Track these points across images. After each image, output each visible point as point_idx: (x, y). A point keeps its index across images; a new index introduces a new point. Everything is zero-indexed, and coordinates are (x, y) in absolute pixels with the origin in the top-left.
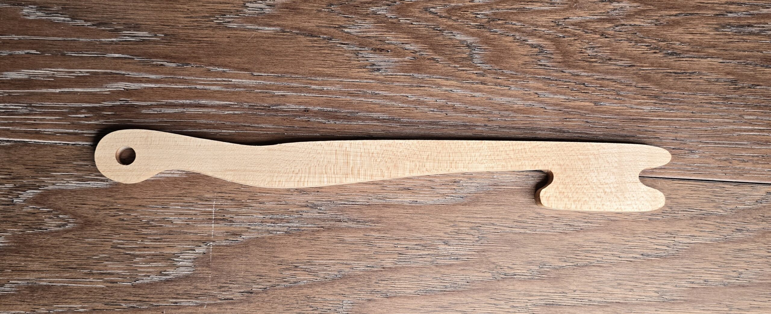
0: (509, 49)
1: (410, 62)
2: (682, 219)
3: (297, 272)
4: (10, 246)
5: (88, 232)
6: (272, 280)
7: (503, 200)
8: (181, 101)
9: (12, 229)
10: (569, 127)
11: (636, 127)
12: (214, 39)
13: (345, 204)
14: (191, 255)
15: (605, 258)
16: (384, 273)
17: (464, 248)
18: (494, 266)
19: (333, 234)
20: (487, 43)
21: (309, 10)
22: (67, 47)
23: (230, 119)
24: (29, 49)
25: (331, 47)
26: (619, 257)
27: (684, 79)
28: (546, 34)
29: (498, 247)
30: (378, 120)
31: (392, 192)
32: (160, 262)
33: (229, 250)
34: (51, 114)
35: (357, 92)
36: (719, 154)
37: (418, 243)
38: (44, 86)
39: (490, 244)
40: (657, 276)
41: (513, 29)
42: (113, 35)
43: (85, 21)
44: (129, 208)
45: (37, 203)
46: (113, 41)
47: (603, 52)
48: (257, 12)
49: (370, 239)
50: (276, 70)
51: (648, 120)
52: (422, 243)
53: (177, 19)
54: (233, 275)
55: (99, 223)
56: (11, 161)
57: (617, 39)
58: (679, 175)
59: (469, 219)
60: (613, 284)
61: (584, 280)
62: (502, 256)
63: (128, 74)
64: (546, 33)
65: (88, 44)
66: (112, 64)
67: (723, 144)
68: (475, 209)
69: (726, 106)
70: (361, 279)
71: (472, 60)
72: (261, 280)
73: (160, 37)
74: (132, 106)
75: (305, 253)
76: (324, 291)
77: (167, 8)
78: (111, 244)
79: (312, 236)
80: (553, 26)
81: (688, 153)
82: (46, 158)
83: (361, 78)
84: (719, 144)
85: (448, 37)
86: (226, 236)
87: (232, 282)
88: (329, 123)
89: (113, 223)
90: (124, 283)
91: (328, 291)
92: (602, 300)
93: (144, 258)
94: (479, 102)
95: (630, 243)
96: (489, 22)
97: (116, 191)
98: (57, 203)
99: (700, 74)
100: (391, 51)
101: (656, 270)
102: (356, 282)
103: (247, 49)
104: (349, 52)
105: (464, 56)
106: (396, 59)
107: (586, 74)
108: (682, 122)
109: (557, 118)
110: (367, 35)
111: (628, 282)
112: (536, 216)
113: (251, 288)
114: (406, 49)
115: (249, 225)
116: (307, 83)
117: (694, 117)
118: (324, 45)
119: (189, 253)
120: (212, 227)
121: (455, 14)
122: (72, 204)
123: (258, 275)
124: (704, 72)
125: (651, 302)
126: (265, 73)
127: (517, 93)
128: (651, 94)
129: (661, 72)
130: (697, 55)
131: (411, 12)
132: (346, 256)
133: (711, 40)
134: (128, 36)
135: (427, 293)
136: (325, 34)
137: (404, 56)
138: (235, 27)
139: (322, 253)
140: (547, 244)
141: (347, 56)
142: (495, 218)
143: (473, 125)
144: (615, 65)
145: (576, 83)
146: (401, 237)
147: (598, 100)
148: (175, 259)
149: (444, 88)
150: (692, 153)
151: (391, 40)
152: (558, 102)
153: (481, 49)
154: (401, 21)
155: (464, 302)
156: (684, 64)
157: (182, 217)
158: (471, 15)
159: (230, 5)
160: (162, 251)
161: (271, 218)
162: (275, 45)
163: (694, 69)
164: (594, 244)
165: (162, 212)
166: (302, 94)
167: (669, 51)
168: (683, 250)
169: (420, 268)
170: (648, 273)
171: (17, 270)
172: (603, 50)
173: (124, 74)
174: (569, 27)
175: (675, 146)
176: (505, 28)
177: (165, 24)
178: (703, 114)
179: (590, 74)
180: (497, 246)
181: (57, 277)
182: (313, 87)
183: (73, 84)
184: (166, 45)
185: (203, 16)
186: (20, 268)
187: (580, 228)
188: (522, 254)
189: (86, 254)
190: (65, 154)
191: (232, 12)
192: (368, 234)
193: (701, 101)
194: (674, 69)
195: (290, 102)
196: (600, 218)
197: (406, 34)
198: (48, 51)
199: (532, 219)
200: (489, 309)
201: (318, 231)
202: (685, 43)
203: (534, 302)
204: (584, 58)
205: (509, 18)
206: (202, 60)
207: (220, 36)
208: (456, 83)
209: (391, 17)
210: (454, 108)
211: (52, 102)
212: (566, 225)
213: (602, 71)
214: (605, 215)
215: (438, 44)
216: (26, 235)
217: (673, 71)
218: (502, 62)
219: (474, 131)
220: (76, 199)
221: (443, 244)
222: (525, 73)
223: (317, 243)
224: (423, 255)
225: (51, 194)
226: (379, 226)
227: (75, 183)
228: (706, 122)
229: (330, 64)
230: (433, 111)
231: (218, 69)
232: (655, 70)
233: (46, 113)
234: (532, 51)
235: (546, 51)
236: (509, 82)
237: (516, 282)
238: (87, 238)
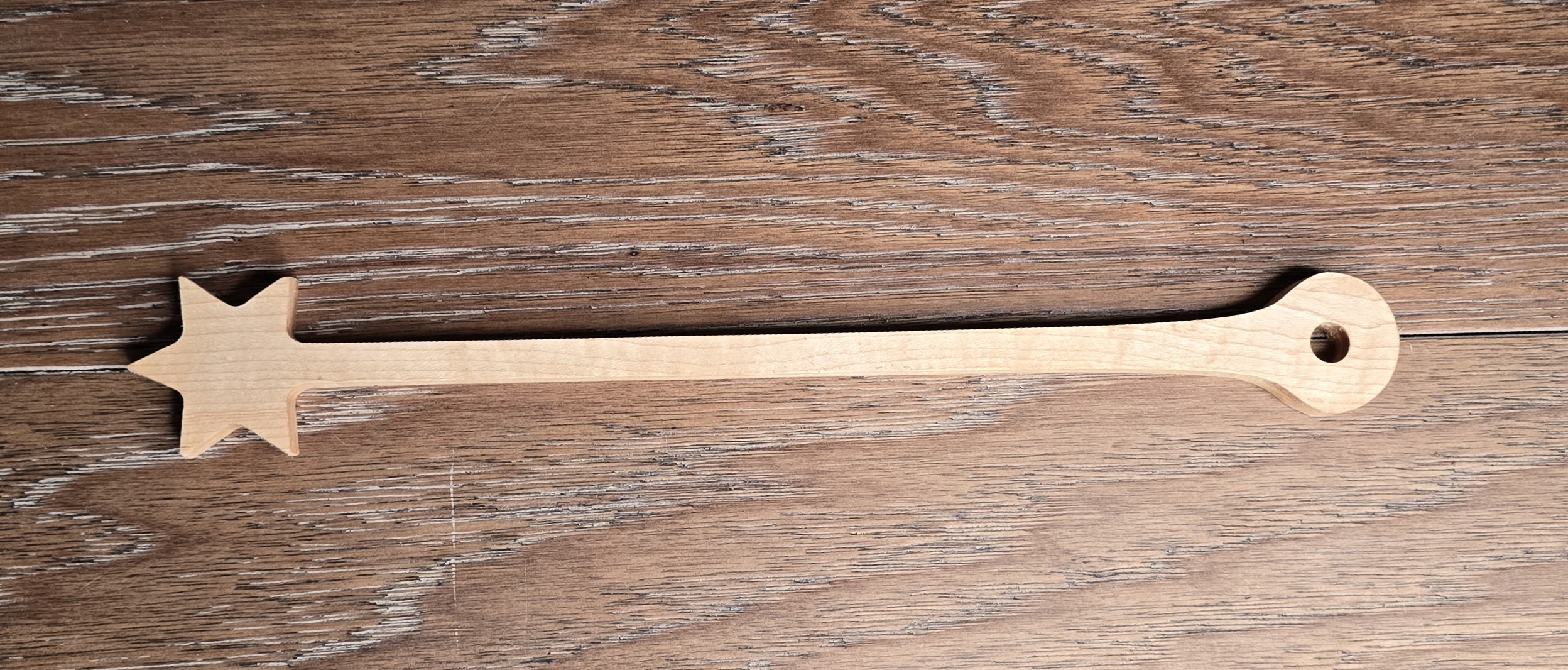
0: (1062, 80)
1: (849, 127)
2: (1466, 422)
3: (643, 607)
4: (16, 604)
5: (182, 560)
6: (592, 630)
7: (1078, 413)
8: (360, 256)
9: (15, 567)
10: (1206, 242)
11: (1351, 229)
12: (420, 114)
13: (734, 450)
14: (411, 590)
15: (1306, 519)
16: (832, 594)
17: (1001, 525)
18: (1069, 558)
19: (715, 517)
20: (1014, 73)
21: (622, 32)
22: (101, 157)
23: (469, 284)
24: (16, 167)
25: (676, 109)
27: (1447, 115)
28: (1140, 43)
29: (1074, 517)
30: (791, 260)
31: (835, 415)
32: (344, 610)
33: (493, 571)
34: (78, 307)
35: (740, 204)
36: (1536, 274)
37: (900, 522)
38: (59, 246)
39: (1056, 510)
40: (1423, 550)
41: (1069, 37)
42: (197, 121)
43: (135, 95)
44: (268, 497)
45: (66, 505)
46: (199, 136)
47: (1267, 71)
48: (507, 45)
49: (795, 522)
50: (563, 169)
51: (1377, 211)
52: (909, 521)
53: (335, 74)
54: (507, 627)
55: (204, 537)
57: (1295, 40)
58: (1452, 324)
59: (1006, 460)
60: (1329, 576)
61: (1266, 572)
62: (1085, 536)
63: (240, 206)
64: (1140, 40)
65: (146, 146)
66: (203, 186)
67: (1543, 250)
68: (1019, 437)
69: (1542, 168)
70: (784, 610)
71: (983, 112)
72: (568, 630)
73: (300, 118)
75: (656, 564)
76: (707, 643)
77: (312, 53)
78: (235, 580)
79: (670, 526)
80: (1154, 24)
81: (1469, 277)
82: (76, 404)
83: (746, 171)
84: (1533, 251)
85: (928, 66)
86: (484, 541)
87: (504, 642)
89: (236, 535)
90: (271, 664)
91: (716, 644)
92: (1308, 613)
93: (310, 606)
94: (1006, 202)
95: (1359, 484)
96: (1016, 26)
98: (108, 501)
99: (1480, 102)
100: (808, 107)
101: (1419, 536)
102: (772, 618)
103: (494, 130)
104: (716, 116)
105: (967, 104)
106: (819, 124)
107: (1234, 122)
108: (1450, 211)
109: (1179, 223)
110: (751, 77)
111: (1361, 569)
112: (1151, 441)
113: (547, 651)
114: (838, 101)
115: (532, 513)
116: (630, 193)
117: (1475, 198)
118: (660, 107)
119: (406, 586)
120: (451, 524)
121: (940, 15)
122: (142, 500)
123: (560, 622)
124: (1489, 97)
125: (1413, 608)
126: (537, 178)
127: (1088, 177)
128: (1378, 155)
129: (1395, 105)
130: (1472, 60)
131: (842, 17)
132: (747, 564)
133: (1498, 26)
134: (230, 120)
135: (929, 629)
136: (661, 82)
137: (837, 115)
138: (463, 82)
139: (695, 561)
140: (1180, 500)
141: (712, 127)
142: (1064, 454)
143: (997, 255)
144: (1296, 97)
146: (863, 511)
147: (1266, 176)
148: (377, 602)
149: (929, 179)
150: (1476, 275)
151: (805, 84)
152: (1179, 188)
153: (1002, 86)
154: (823, 39)
155: (1011, 643)
156: (1444, 82)
157: (385, 509)
158: (974, 15)
159: (448, 35)
160: (347, 588)
161: (577, 495)
162: (552, 116)
163: (1468, 93)
164: (1280, 492)
165: (342, 502)
166: (623, 218)
167: (1410, 58)
168: (1474, 490)
169: (911, 577)
170: (1402, 543)
171: (35, 655)
172: (1268, 66)
173: (230, 207)
174: (1190, 22)
175: (1440, 263)
176: (1051, 35)
177: (311, 89)
178: (1494, 189)
179: (1241, 122)
180: (1073, 514)
181: (125, 663)
182: (644, 199)
183: (121, 236)
184: (317, 134)
185: (391, 65)
186: (42, 649)
187: (1247, 459)
188: (1129, 527)
189: (183, 608)
190: (117, 393)
191: (453, 51)
192: (790, 512)
193: (1487, 161)
194: (1424, 96)
195: (597, 238)
196: (1290, 435)
197: (836, 67)
198: (61, 170)
199: (1144, 449)
200: (1067, 653)
201: (682, 513)
202: (1443, 37)
203: (1162, 629)
204: (1227, 88)
205: (1057, 13)
206: (398, 160)
207: (433, 104)
208: (954, 165)
209: (801, 33)
210: (954, 220)
211: (77, 281)
212: (1217, 455)
213: (1268, 113)
214: (1300, 427)
215: (906, 84)
216: (48, 575)
217: (1422, 100)
218: (1051, 112)
219: (1001, 267)
220: (151, 489)
221: (955, 519)
222: (1100, 130)
223: (682, 541)
224: (915, 546)
225: (94, 482)
226: (812, 492)
227: (145, 455)
228: (1502, 206)
229: (677, 147)
230: (909, 231)
231: (434, 178)
232: (1381, 101)
233: (67, 306)
234: (1113, 83)
235: (1143, 80)
236: (1068, 153)
237: (1120, 589)
238: (182, 572)
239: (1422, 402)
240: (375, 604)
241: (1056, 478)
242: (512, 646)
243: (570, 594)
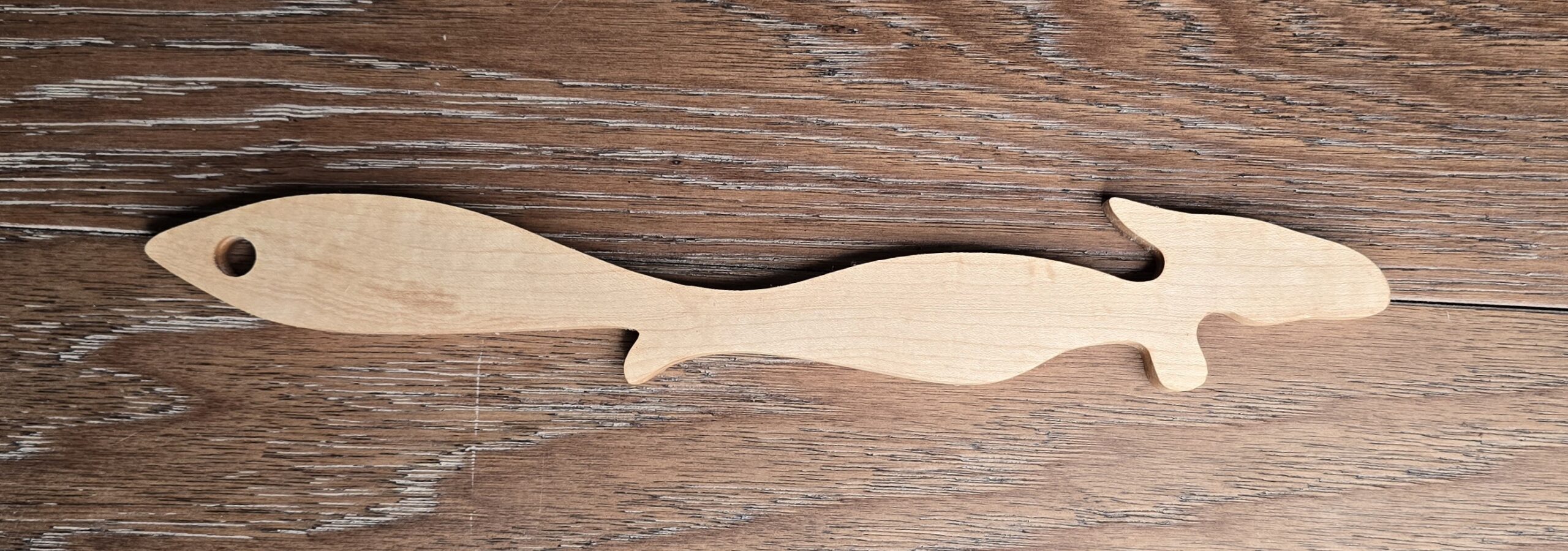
0: (1117, 23)
1: (900, 53)
2: (1498, 395)
3: (656, 509)
4: (54, 452)
5: (215, 424)
6: (603, 526)
8: (409, 144)
9: (57, 418)
10: (1247, 194)
11: (1397, 192)
12: (478, 10)
13: (759, 363)
14: (431, 473)
15: (1325, 478)
16: (843, 511)
17: (1016, 458)
18: (1081, 496)
19: (734, 427)
20: (1069, 12)
22: (168, 30)
23: (512, 180)
24: (88, 34)
25: (730, 23)
26: (1358, 477)
27: (1506, 85)
29: (1090, 456)
30: (832, 180)
32: (364, 486)
33: (511, 461)
34: (135, 173)
35: (785, 121)
37: (916, 446)
38: (122, 113)
39: (1073, 448)
40: (1441, 519)
44: (300, 371)
45: (109, 362)
46: (264, 16)
47: (1326, 28)
49: (812, 438)
50: (612, 74)
51: (1427, 176)
52: (925, 446)
54: (520, 515)
55: (238, 403)
56: (54, 273)
58: (1492, 295)
59: (1027, 394)
60: (1343, 536)
61: (1278, 527)
62: (1099, 475)
63: (298, 87)
65: (212, 22)
66: (264, 65)
70: (794, 524)
71: (1035, 48)
72: (579, 526)
73: (364, 5)
74: (305, 156)
75: (672, 468)
76: (715, 548)
78: (263, 448)
79: (688, 432)
81: (1514, 249)
82: (127, 266)
83: (794, 90)
86: (505, 431)
87: (517, 529)
88: (725, 187)
89: (267, 404)
90: (290, 532)
93: (333, 479)
94: (1051, 139)
95: (1381, 448)
97: (274, 336)
98: (149, 362)
99: (1543, 74)
100: (861, 30)
101: (1439, 505)
102: (782, 530)
103: (549, 30)
104: (769, 33)
105: (1020, 39)
106: (871, 48)
107: (1288, 77)
108: (1501, 181)
109: (1222, 174)
111: (1376, 532)
113: (558, 543)
114: (892, 26)
115: (554, 408)
116: (677, 103)
117: (1528, 170)
118: (714, 20)
119: (426, 468)
120: (474, 412)
122: (181, 363)
123: (572, 516)
124: (1552, 69)
126: (587, 81)
127: (1135, 121)
128: (1432, 121)
129: (1454, 71)
130: (1538, 32)
132: (761, 475)
137: (889, 40)
139: (711, 469)
140: (1198, 449)
141: (764, 43)
142: (1085, 393)
143: (1037, 191)
144: (1353, 56)
145: (1265, 96)
146: (881, 433)
147: (1315, 133)
148: (398, 481)
149: (976, 110)
150: (1522, 248)
151: (860, 7)
152: (1226, 139)
153: (1057, 24)
156: (1507, 51)
157: (411, 391)
160: (369, 464)
161: (600, 394)
162: (608, 21)
163: (1531, 64)
164: (1301, 449)
165: (371, 381)
166: (668, 126)
167: (1474, 25)
168: (1500, 463)
169: (922, 501)
170: (1421, 511)
171: (71, 504)
172: (1327, 23)
173: (288, 87)
175: (1485, 233)
178: (1549, 163)
179: (1296, 77)
180: (1089, 453)
181: (151, 518)
182: (691, 110)
183: (182, 108)
184: (378, 23)
186: (75, 498)
187: (1270, 413)
188: (1145, 471)
189: (211, 470)
192: (808, 427)
193: (1544, 135)
194: (1485, 64)
195: (642, 144)
196: (1315, 393)
198: (130, 40)
201: (702, 420)
204: (1284, 41)
206: (455, 54)
207: (492, 3)
208: (1002, 99)
210: (997, 154)
211: (137, 148)
212: (1240, 407)
213: (1322, 70)
214: (1328, 386)
215: (961, 15)
216: (87, 428)
217: (1483, 68)
218: (1103, 53)
219: (1040, 204)
220: (190, 354)
221: (971, 448)
222: (1153, 75)
223: (700, 447)
224: (929, 472)
225: (136, 342)
226: (833, 410)
227: (187, 320)
228: (1556, 180)
229: (728, 60)
230: (951, 161)
231: (486, 73)
232: (1441, 66)
233: (124, 171)
234: (1169, 28)
235: (1199, 28)
236: (1117, 96)
237: (1130, 531)
238: (213, 435)
239: (1455, 370)
240: (395, 483)
241: (1075, 416)
242: (524, 535)
243: (585, 490)
